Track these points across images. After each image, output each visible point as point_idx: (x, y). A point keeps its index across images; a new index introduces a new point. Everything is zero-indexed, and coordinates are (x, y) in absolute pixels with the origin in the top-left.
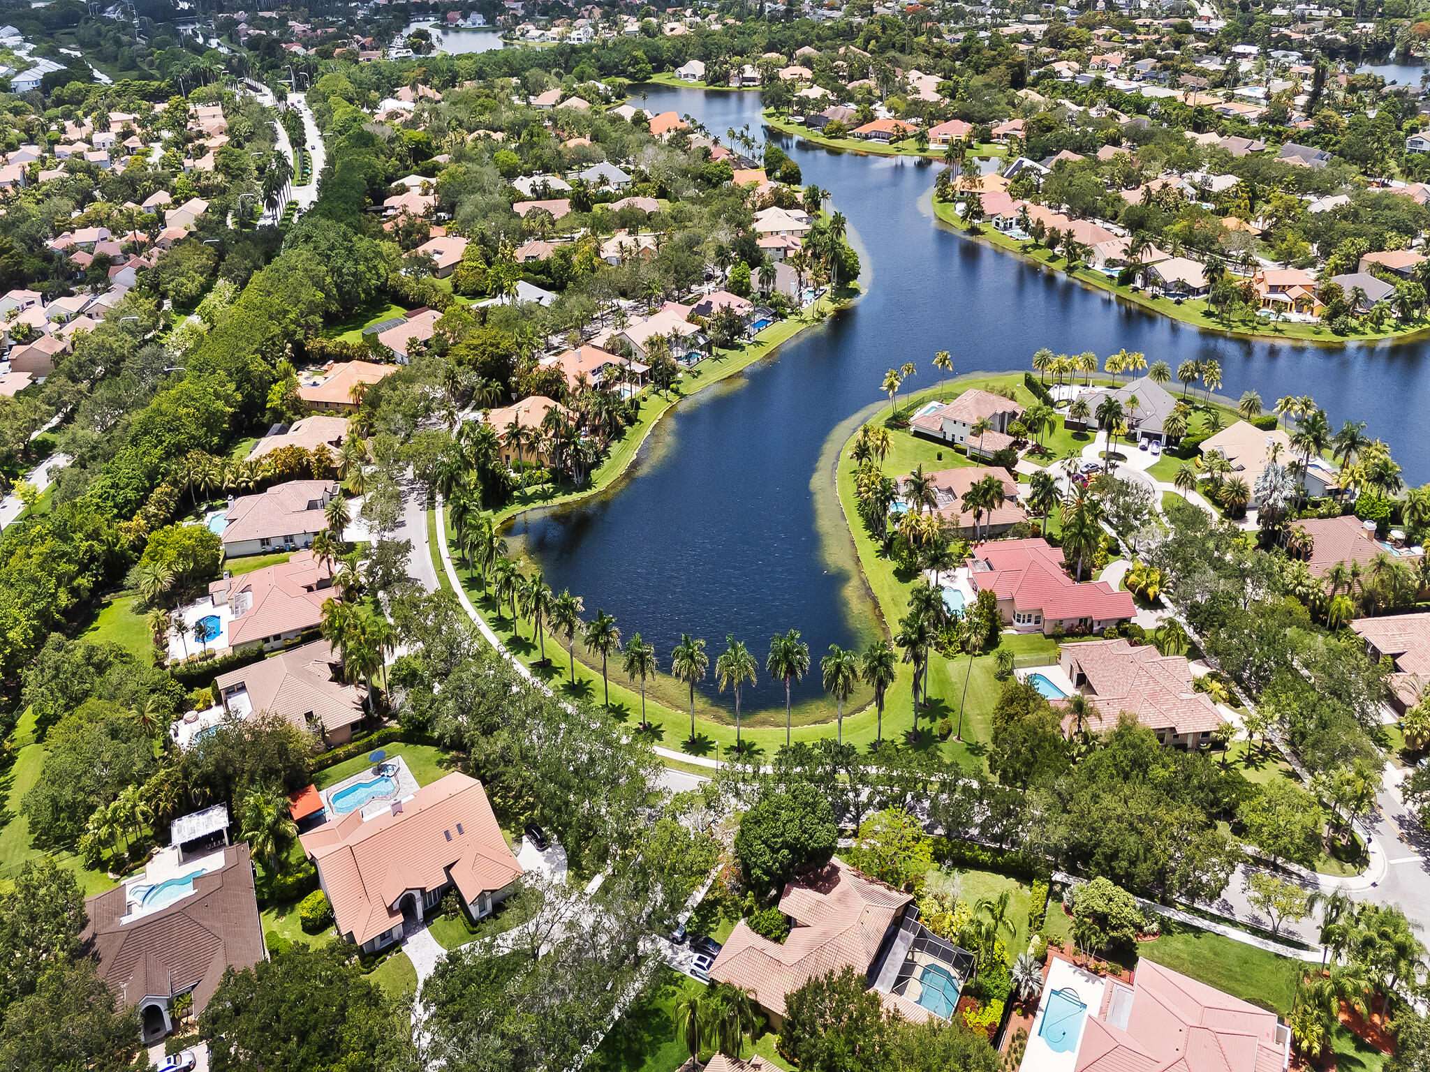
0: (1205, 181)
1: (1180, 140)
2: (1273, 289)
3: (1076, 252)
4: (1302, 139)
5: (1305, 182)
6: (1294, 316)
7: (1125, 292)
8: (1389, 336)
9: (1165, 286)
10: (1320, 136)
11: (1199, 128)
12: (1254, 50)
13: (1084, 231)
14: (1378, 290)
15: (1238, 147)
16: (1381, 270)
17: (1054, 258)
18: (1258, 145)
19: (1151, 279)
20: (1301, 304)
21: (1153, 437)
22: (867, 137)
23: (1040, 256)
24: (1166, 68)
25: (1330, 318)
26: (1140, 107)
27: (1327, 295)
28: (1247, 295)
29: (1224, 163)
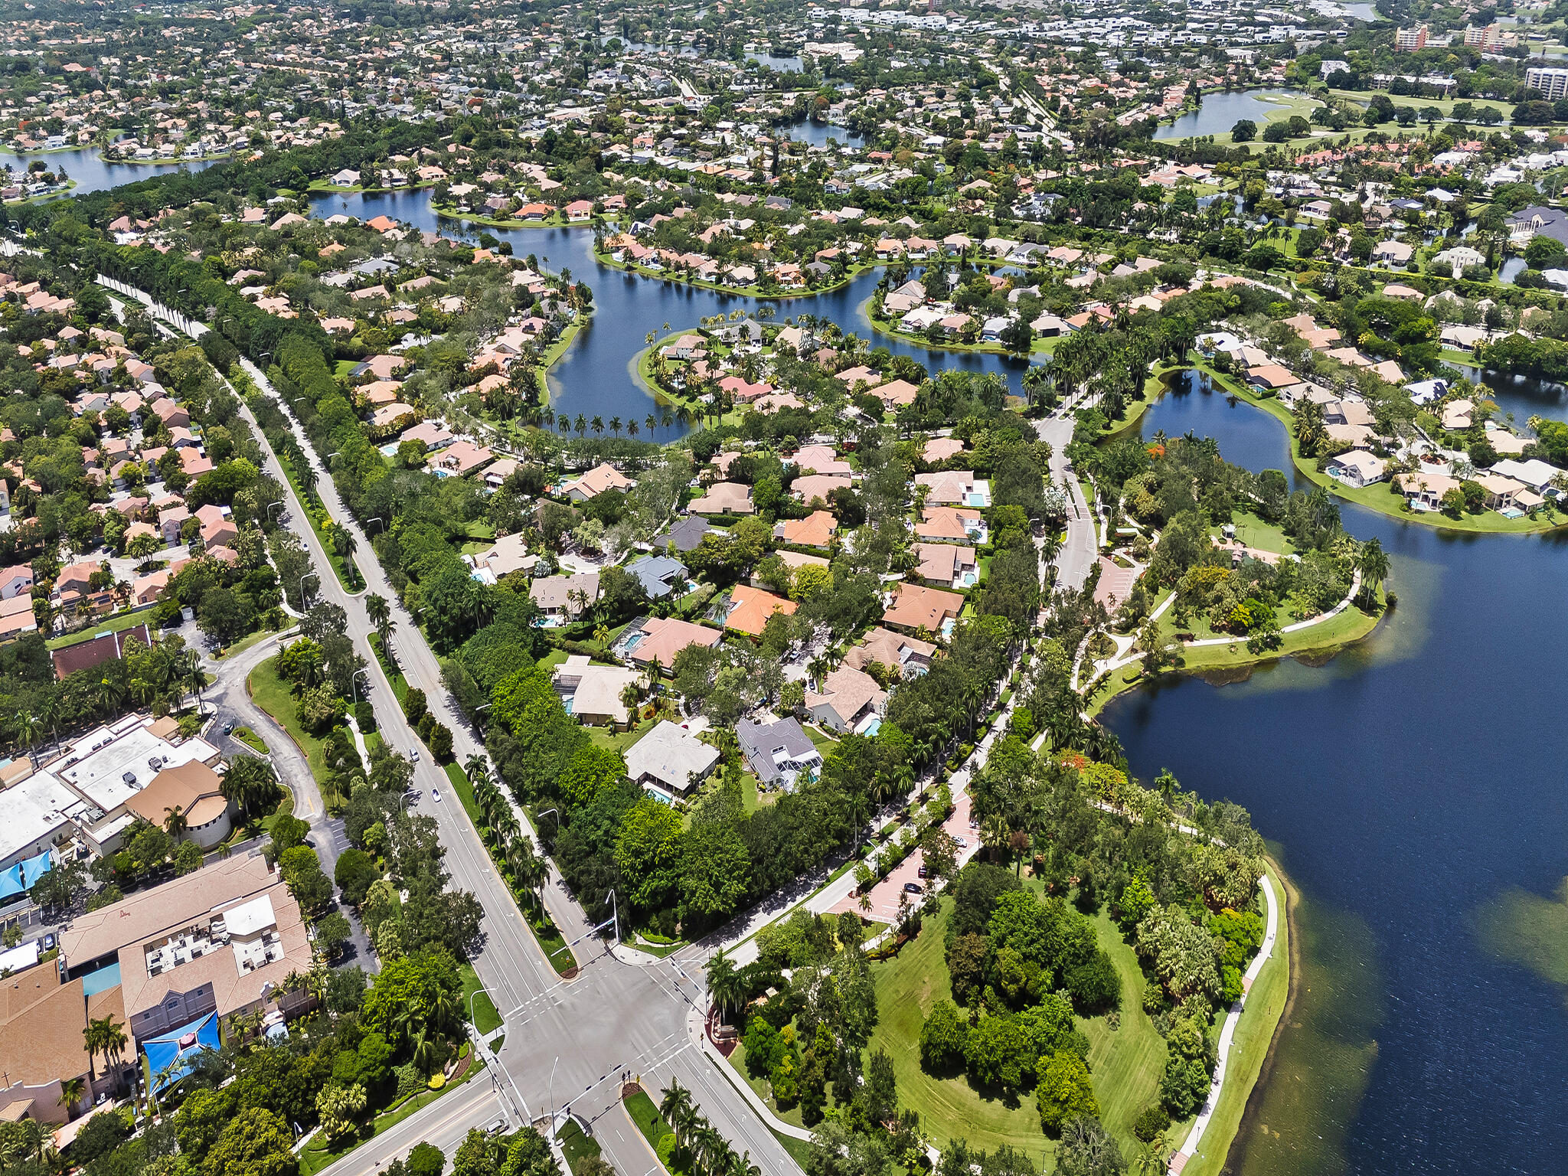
0: (737, 224)
1: (715, 200)
2: (784, 275)
3: (692, 271)
4: (775, 192)
5: (784, 218)
6: (794, 286)
7: (719, 287)
8: (832, 287)
9: (738, 282)
10: (783, 189)
11: (720, 190)
12: (730, 125)
13: (692, 259)
14: (825, 268)
15: (745, 201)
16: (823, 259)
17: (679, 276)
18: (755, 198)
19: (731, 279)
20: (796, 280)
21: (758, 341)
22: (525, 218)
23: (671, 276)
24: (683, 145)
25: (808, 284)
26: (682, 177)
27: (805, 274)
28: (773, 279)
29: (742, 213)
